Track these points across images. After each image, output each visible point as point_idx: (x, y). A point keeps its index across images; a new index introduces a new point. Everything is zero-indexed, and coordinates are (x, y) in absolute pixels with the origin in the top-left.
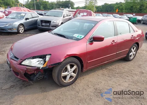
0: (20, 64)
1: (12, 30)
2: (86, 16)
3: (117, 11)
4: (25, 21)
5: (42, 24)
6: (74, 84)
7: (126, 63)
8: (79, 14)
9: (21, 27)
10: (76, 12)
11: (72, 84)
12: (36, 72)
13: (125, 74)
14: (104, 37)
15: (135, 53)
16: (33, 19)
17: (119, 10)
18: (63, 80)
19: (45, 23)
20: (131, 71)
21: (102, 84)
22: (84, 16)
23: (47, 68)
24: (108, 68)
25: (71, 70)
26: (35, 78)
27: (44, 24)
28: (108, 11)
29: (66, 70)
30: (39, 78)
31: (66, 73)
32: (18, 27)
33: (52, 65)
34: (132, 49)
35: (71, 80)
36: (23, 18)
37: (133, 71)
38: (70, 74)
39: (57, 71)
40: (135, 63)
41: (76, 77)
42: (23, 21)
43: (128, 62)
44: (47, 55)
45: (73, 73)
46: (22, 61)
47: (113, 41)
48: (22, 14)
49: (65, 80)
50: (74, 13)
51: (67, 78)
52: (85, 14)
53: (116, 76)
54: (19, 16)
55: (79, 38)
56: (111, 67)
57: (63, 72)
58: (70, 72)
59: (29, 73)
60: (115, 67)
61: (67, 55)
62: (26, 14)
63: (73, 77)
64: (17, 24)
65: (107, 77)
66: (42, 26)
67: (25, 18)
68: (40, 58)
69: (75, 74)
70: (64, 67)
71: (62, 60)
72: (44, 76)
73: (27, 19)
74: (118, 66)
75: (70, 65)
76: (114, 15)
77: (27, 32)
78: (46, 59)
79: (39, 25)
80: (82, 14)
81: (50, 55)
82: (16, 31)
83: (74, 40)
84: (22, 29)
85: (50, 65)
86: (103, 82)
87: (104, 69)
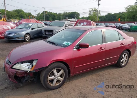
0: (12, 68)
1: (19, 39)
2: (86, 25)
3: (119, 20)
4: (31, 31)
5: (45, 33)
6: (61, 88)
7: (118, 69)
8: (80, 24)
9: (27, 35)
10: (77, 22)
11: (60, 87)
12: (26, 75)
13: (114, 80)
14: (88, 44)
15: (126, 59)
16: (38, 29)
17: (122, 19)
18: (49, 83)
19: (49, 32)
20: (120, 77)
21: (88, 88)
22: (84, 25)
23: (35, 71)
24: (98, 73)
25: (57, 75)
26: (25, 80)
27: (47, 33)
28: (111, 21)
29: (53, 74)
30: (28, 81)
31: (53, 77)
32: (25, 36)
33: (38, 69)
34: (123, 56)
35: (58, 84)
36: (30, 28)
37: (122, 77)
38: (57, 78)
39: (43, 75)
40: (126, 69)
41: (63, 81)
42: (29, 31)
43: (120, 68)
44: (34, 60)
45: (60, 78)
46: (13, 65)
47: (101, 48)
48: (29, 25)
49: (52, 84)
50: (75, 23)
51: (54, 82)
52: (85, 23)
53: (104, 81)
54: (27, 26)
55: (67, 45)
56: (101, 73)
57: (49, 76)
58: (57, 76)
59: (19, 76)
60: (105, 73)
61: (53, 60)
62: (32, 24)
63: (60, 81)
64: (24, 33)
65: (95, 82)
66: (46, 35)
67: (31, 28)
68: (29, 63)
69: (62, 79)
70: (50, 71)
71: (48, 65)
72: (33, 80)
73: (32, 29)
74: (108, 72)
75: (56, 69)
76: (116, 23)
77: (32, 40)
78: (33, 64)
79: (43, 34)
80: (82, 24)
81: (37, 60)
82: (23, 39)
83: (63, 46)
84: (28, 37)
85: (36, 69)
86: (90, 87)
87: (94, 75)
